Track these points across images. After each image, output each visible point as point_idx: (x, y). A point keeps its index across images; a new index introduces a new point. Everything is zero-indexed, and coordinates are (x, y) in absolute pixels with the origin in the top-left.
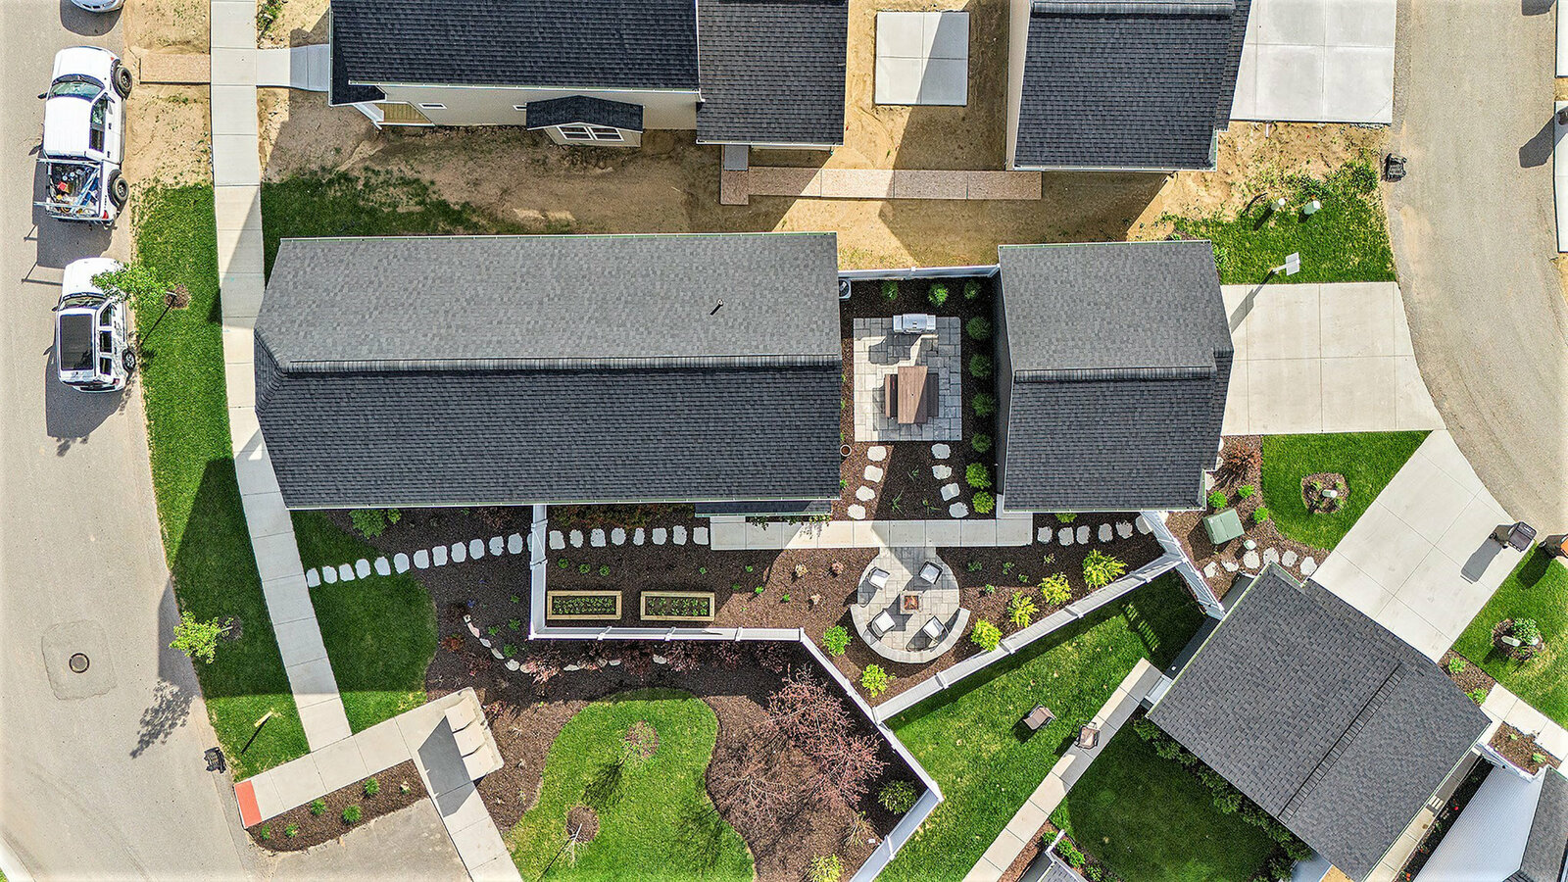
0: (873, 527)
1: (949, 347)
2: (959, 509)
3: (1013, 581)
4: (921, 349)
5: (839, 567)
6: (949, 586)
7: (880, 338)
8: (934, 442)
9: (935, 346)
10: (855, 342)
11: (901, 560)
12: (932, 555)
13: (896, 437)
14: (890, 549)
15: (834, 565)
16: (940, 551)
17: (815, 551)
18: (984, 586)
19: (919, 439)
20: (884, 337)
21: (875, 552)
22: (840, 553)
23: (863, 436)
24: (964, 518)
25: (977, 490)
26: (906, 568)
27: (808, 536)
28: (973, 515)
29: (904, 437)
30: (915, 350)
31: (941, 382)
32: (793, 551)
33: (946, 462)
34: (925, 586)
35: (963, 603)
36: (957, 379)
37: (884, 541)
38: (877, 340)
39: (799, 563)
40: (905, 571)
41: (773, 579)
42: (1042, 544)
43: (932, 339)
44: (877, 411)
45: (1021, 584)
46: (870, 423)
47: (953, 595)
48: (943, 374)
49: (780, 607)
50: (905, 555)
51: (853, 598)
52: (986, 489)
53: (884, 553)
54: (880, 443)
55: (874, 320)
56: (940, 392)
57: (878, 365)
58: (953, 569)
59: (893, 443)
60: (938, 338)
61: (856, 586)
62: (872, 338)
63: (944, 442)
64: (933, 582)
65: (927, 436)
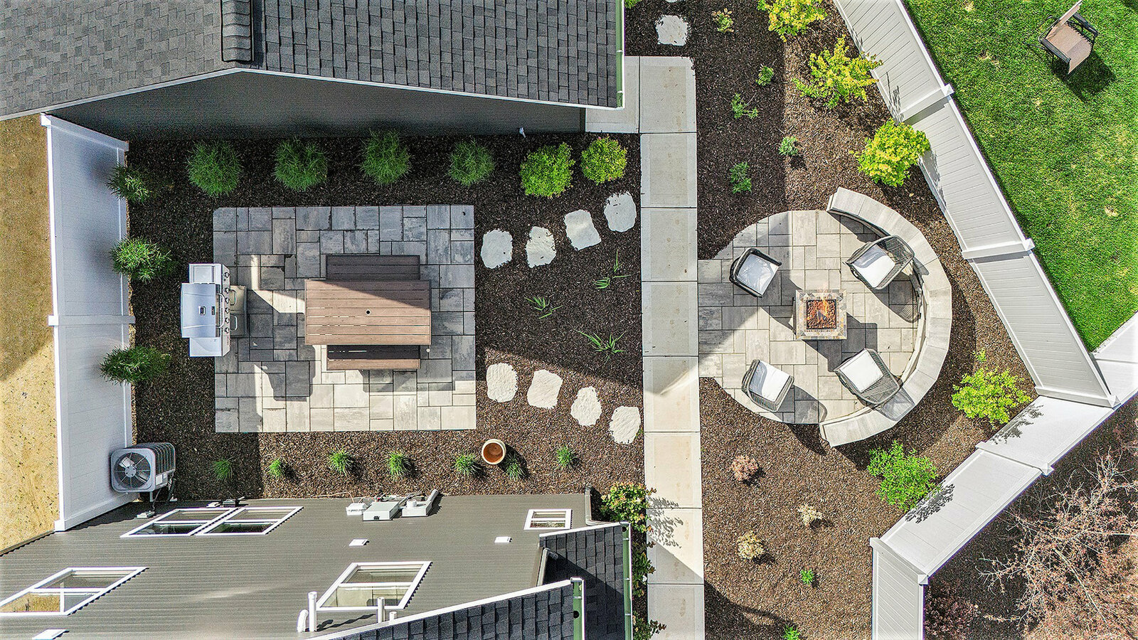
0: (657, 390)
1: (277, 231)
2: (619, 212)
3: (772, 97)
4: (281, 290)
5: (741, 465)
6: (782, 233)
7: (257, 377)
8: (478, 262)
9: (273, 260)
10: (266, 429)
11: (725, 333)
12: (715, 268)
13: (467, 344)
14: (702, 355)
15: (738, 475)
16: (707, 250)
17: (707, 515)
18: (782, 158)
19: (471, 296)
20: (257, 369)
21: (709, 387)
22: (714, 463)
23: (465, 411)
24: (637, 200)
25: (577, 171)
26: (742, 321)
27: (678, 528)
28: (631, 182)
29: (466, 326)
30: (284, 304)
31: (351, 248)
32: (707, 560)
33: (520, 239)
34: (782, 283)
35: (815, 202)
36: (343, 215)
37: (685, 369)
38: (262, 381)
39: (734, 550)
40: (750, 323)
41: (766, 604)
42: (693, 37)
43: (260, 267)
44: (411, 383)
45: (778, 82)
46: (438, 397)
47: (800, 223)
48: (333, 245)
49: (827, 589)
50: (715, 324)
51: (809, 436)
52: (576, 155)
53: (711, 368)
54: (481, 375)
55: (219, 390)
56: (373, 249)
57: (315, 381)
58: (744, 225)
59: (479, 350)
60: (259, 255)
61: (781, 426)
62: (258, 393)
63: (478, 243)
64: (774, 268)
65: (464, 278)
